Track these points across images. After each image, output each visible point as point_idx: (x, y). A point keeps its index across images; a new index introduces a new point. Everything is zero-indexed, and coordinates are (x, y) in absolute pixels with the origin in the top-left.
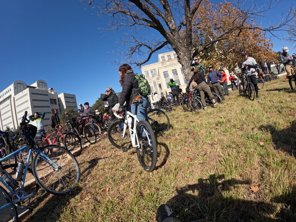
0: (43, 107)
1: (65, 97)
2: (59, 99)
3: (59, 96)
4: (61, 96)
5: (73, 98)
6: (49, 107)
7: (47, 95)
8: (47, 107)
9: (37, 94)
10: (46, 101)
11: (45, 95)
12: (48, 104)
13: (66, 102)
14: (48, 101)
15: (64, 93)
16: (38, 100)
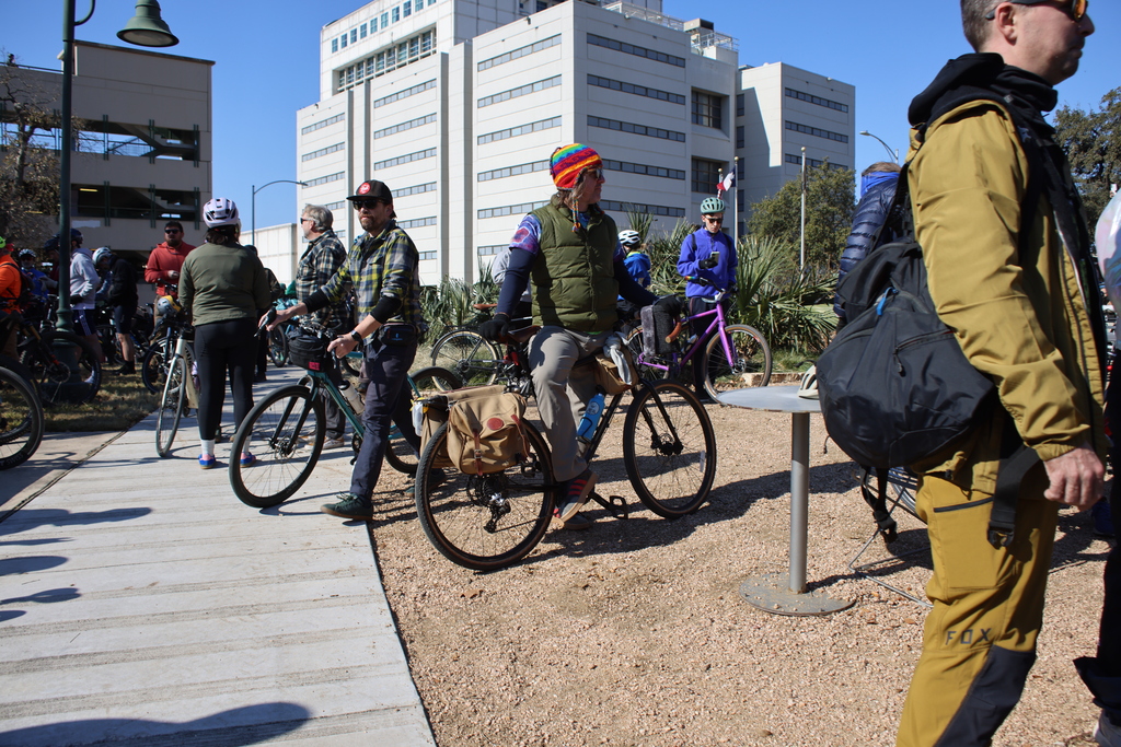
0: (646, 131)
1: (789, 93)
2: (746, 101)
3: (749, 80)
4: (765, 84)
5: (836, 106)
6: (680, 137)
7: (679, 62)
8: (667, 135)
9: (620, 46)
10: (667, 96)
11: (667, 59)
12: (678, 116)
13: (789, 125)
14: (679, 99)
15: (782, 64)
16: (621, 83)
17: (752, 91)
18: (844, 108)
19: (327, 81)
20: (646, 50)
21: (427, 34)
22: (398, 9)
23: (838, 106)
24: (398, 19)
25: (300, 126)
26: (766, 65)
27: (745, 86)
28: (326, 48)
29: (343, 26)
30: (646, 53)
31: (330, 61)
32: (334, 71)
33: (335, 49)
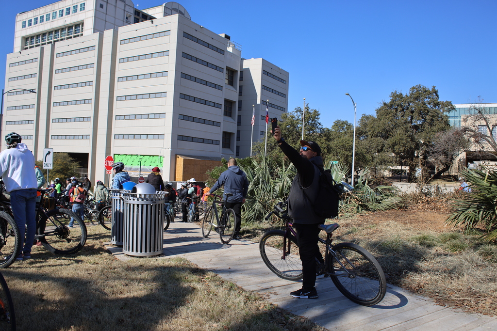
0: (206, 83)
1: (265, 73)
2: (245, 74)
3: (246, 64)
4: (254, 67)
5: (282, 80)
6: (220, 87)
7: (221, 52)
8: (215, 86)
9: (198, 41)
10: (216, 68)
11: (217, 50)
12: (220, 78)
13: (264, 87)
14: (221, 70)
15: (263, 59)
16: (197, 58)
17: (248, 69)
18: (285, 82)
19: (18, 43)
20: (209, 44)
21: (79, 26)
22: (63, 11)
23: (282, 81)
24: (62, 15)
25: (8, 62)
26: (252, 59)
27: (244, 67)
28: (18, 26)
29: (30, 15)
30: (208, 45)
31: (20, 32)
32: (23, 37)
33: (24, 26)
